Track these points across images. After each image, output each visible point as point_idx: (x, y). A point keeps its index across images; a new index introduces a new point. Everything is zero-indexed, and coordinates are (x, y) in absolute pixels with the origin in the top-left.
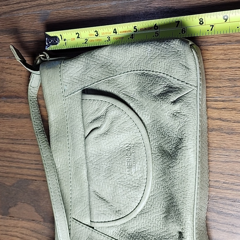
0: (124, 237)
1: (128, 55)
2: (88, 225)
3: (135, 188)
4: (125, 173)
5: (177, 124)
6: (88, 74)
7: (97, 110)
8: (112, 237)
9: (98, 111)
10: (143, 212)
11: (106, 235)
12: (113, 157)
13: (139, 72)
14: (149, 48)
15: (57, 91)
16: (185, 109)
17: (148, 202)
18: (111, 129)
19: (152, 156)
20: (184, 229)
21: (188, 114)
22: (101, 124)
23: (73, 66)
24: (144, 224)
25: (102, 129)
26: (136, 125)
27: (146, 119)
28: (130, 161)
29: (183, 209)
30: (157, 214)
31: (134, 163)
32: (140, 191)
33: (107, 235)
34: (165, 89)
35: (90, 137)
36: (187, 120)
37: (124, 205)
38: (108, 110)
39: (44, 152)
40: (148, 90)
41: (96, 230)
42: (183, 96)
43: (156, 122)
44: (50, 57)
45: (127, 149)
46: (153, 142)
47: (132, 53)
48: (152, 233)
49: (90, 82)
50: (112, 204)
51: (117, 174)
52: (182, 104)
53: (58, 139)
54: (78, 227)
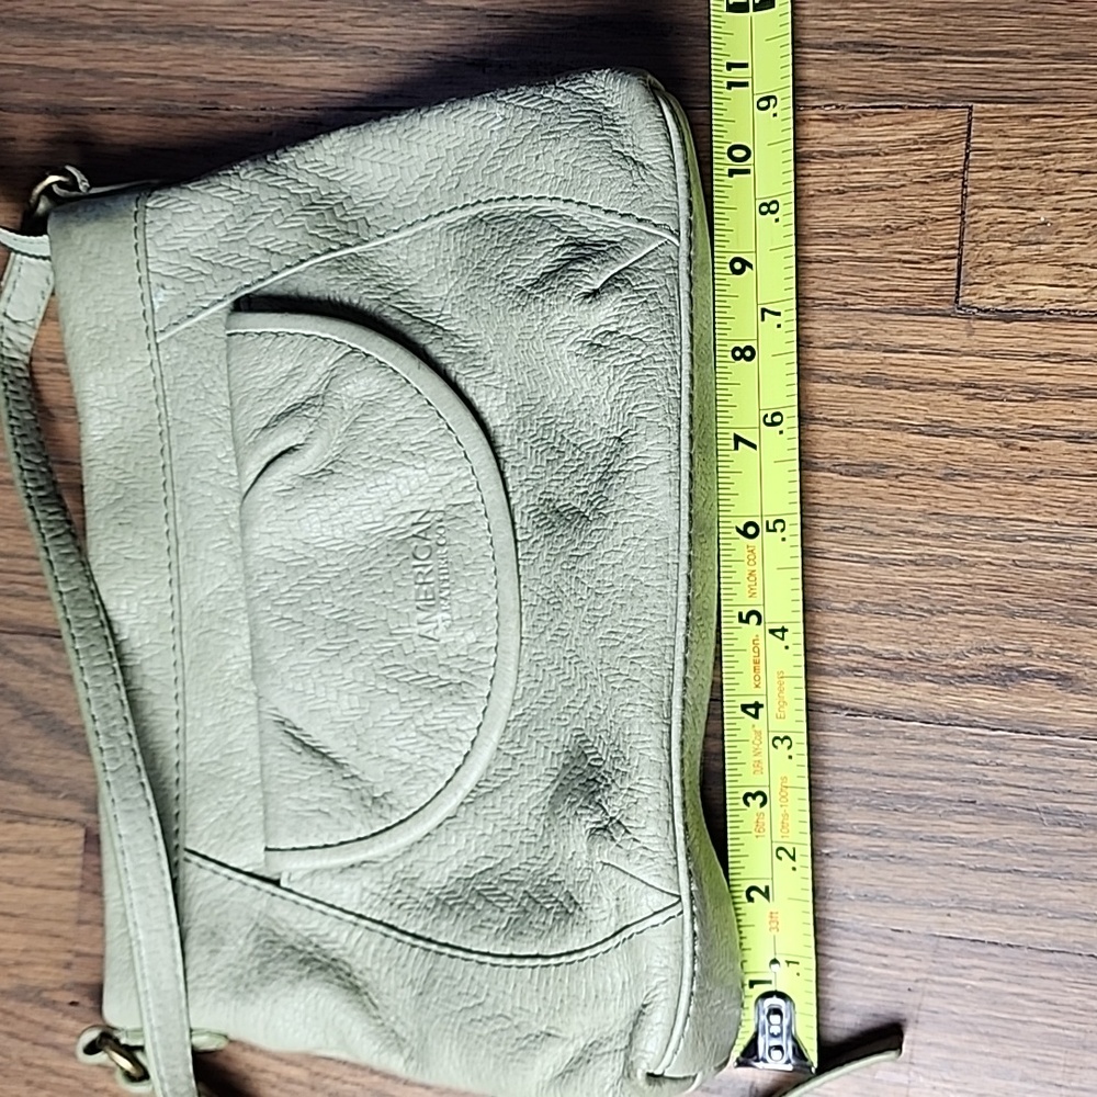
0: (407, 906)
1: (415, 153)
2: (257, 873)
3: (451, 688)
4: (408, 630)
5: (606, 378)
6: (254, 235)
7: (289, 376)
8: (358, 912)
9: (297, 378)
10: (483, 791)
11: (332, 906)
12: (357, 571)
13: (459, 214)
14: (498, 110)
15: (121, 311)
16: (635, 313)
17: (502, 747)
18: (348, 452)
19: (517, 550)
20: (637, 788)
21: (647, 333)
22: (306, 430)
23: (191, 208)
24: (486, 838)
25: (310, 452)
26: (449, 428)
27: (489, 404)
28: (428, 580)
29: (630, 708)
30: (534, 790)
31: (446, 585)
32: (469, 701)
33: (338, 905)
34: (561, 253)
35: (264, 489)
36: (644, 356)
37: (404, 768)
38: (335, 372)
39: (62, 574)
40: (494, 276)
41: (290, 891)
42: (627, 268)
43: (529, 408)
44: (93, 185)
45: (415, 532)
46: (518, 495)
47: (433, 142)
48: (517, 872)
49: (261, 267)
50: (356, 773)
51: (377, 638)
52: (625, 294)
53: (124, 515)
54: (211, 884)
